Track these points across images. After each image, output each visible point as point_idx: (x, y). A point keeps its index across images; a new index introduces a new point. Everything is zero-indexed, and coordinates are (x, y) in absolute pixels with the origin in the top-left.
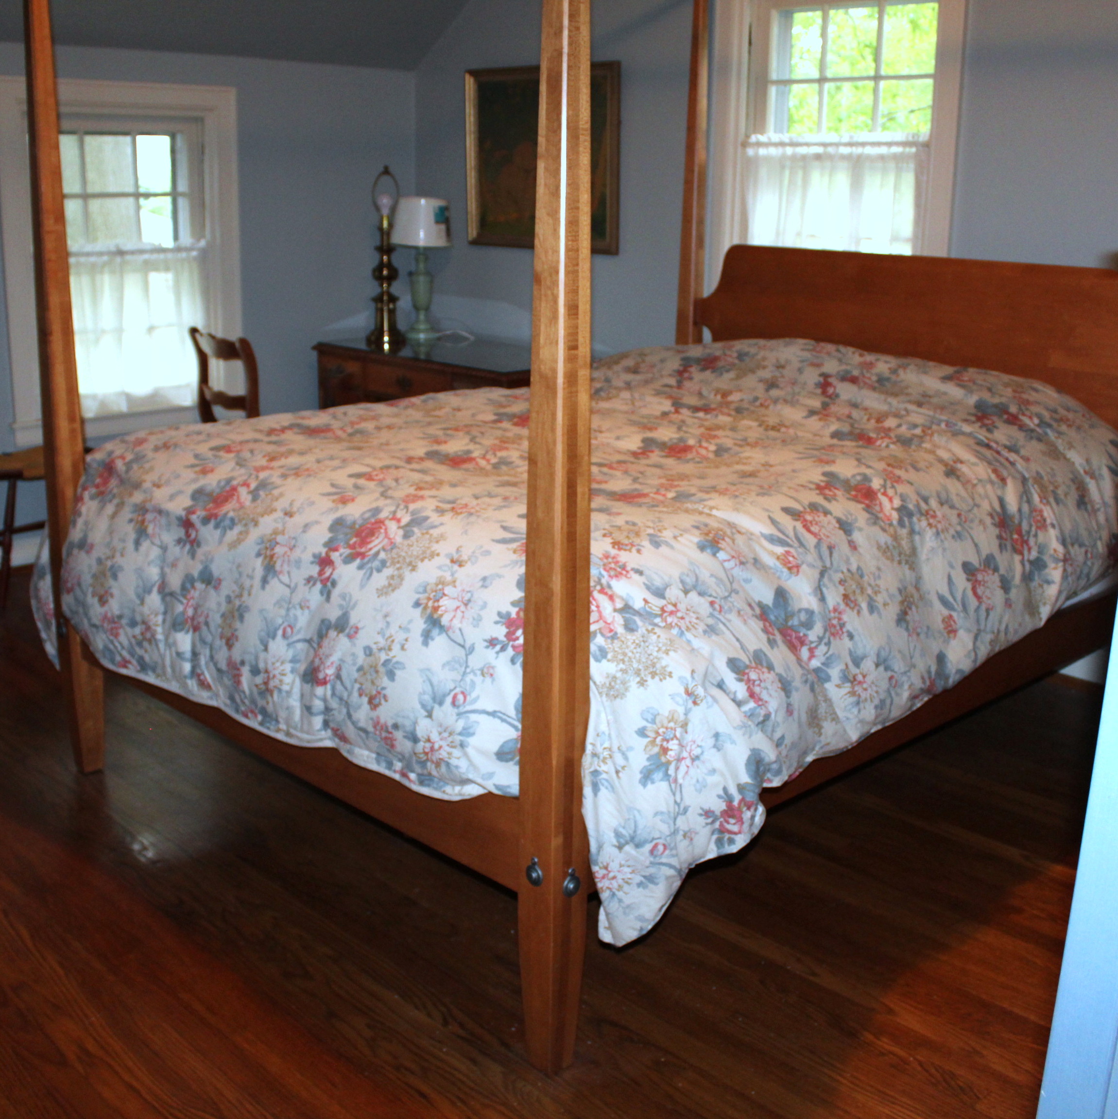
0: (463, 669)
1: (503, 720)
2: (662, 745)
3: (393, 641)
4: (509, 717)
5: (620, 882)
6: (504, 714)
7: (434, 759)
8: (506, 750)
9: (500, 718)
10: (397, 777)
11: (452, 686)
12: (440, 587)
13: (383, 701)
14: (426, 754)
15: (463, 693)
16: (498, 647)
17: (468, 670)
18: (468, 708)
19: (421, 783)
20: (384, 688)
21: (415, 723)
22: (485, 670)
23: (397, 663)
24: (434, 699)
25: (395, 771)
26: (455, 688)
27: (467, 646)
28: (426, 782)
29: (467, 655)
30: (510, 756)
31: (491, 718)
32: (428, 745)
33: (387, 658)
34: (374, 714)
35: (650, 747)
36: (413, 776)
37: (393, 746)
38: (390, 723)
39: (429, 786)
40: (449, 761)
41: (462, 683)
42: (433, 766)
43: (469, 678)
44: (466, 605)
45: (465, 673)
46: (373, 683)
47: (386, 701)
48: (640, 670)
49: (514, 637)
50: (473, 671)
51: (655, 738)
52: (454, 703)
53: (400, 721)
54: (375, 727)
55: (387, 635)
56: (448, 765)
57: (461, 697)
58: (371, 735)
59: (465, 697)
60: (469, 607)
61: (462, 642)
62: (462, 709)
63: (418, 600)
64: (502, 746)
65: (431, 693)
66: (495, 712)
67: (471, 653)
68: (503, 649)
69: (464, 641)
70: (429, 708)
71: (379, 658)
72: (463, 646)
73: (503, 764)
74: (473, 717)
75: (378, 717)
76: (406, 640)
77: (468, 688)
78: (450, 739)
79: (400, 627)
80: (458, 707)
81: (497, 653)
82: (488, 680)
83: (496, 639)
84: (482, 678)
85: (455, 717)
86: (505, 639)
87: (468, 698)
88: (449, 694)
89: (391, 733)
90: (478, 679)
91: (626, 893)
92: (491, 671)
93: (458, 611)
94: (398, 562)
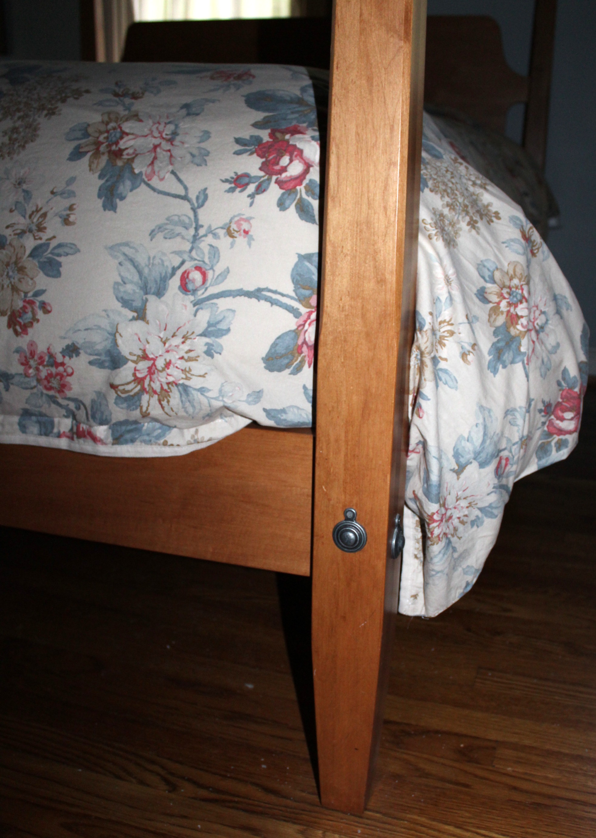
0: (192, 232)
1: (273, 302)
2: (508, 311)
3: (44, 215)
4: (283, 295)
5: (456, 522)
6: (275, 292)
7: (156, 386)
8: (281, 350)
9: (267, 299)
10: (63, 444)
11: (177, 262)
12: (112, 125)
13: (40, 314)
14: (139, 381)
15: (198, 268)
16: (252, 188)
17: (202, 232)
18: (213, 290)
19: (117, 440)
20: (38, 294)
21: (114, 334)
22: (234, 226)
23: (60, 246)
24: (145, 289)
25: (59, 436)
26: (183, 263)
27: (193, 195)
28: (128, 436)
29: (194, 210)
30: (286, 361)
31: (254, 300)
32: (143, 366)
33: (39, 242)
34: (23, 342)
35: (494, 316)
36: (101, 431)
37: (63, 387)
38: (58, 348)
39: (133, 441)
40: (187, 383)
41: (194, 253)
42: (154, 400)
43: (204, 245)
44: (171, 141)
45: (196, 238)
46: (15, 289)
47: (47, 311)
48: (466, 206)
49: (277, 168)
50: (211, 231)
51: (499, 303)
52: (184, 287)
53: (79, 339)
54: (25, 363)
55: (30, 208)
56: (185, 389)
57: (196, 276)
58: (16, 379)
59: (204, 275)
60: (176, 143)
61: (182, 193)
62: (201, 294)
63: (78, 147)
64: (274, 345)
65: (136, 278)
66: (259, 290)
67: (201, 206)
68: (260, 189)
69: (186, 188)
70: (138, 304)
71: (23, 247)
72: (185, 198)
73: (275, 373)
74: (223, 304)
75: (32, 344)
76: (71, 208)
77: (207, 260)
78: (186, 347)
79: (52, 193)
80: (195, 291)
81: (252, 196)
82: (241, 240)
83: (247, 175)
84: (230, 240)
85: (191, 309)
86: (262, 174)
87: (210, 274)
88: (173, 274)
89: (63, 364)
90: (224, 242)
91: (460, 538)
92: (245, 226)
93: (158, 150)
94: (19, 110)
